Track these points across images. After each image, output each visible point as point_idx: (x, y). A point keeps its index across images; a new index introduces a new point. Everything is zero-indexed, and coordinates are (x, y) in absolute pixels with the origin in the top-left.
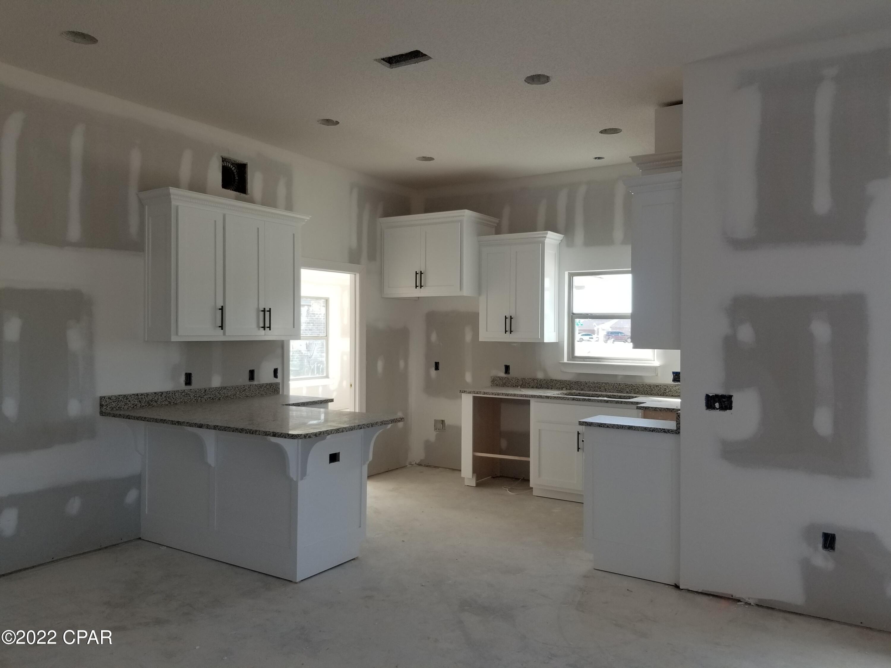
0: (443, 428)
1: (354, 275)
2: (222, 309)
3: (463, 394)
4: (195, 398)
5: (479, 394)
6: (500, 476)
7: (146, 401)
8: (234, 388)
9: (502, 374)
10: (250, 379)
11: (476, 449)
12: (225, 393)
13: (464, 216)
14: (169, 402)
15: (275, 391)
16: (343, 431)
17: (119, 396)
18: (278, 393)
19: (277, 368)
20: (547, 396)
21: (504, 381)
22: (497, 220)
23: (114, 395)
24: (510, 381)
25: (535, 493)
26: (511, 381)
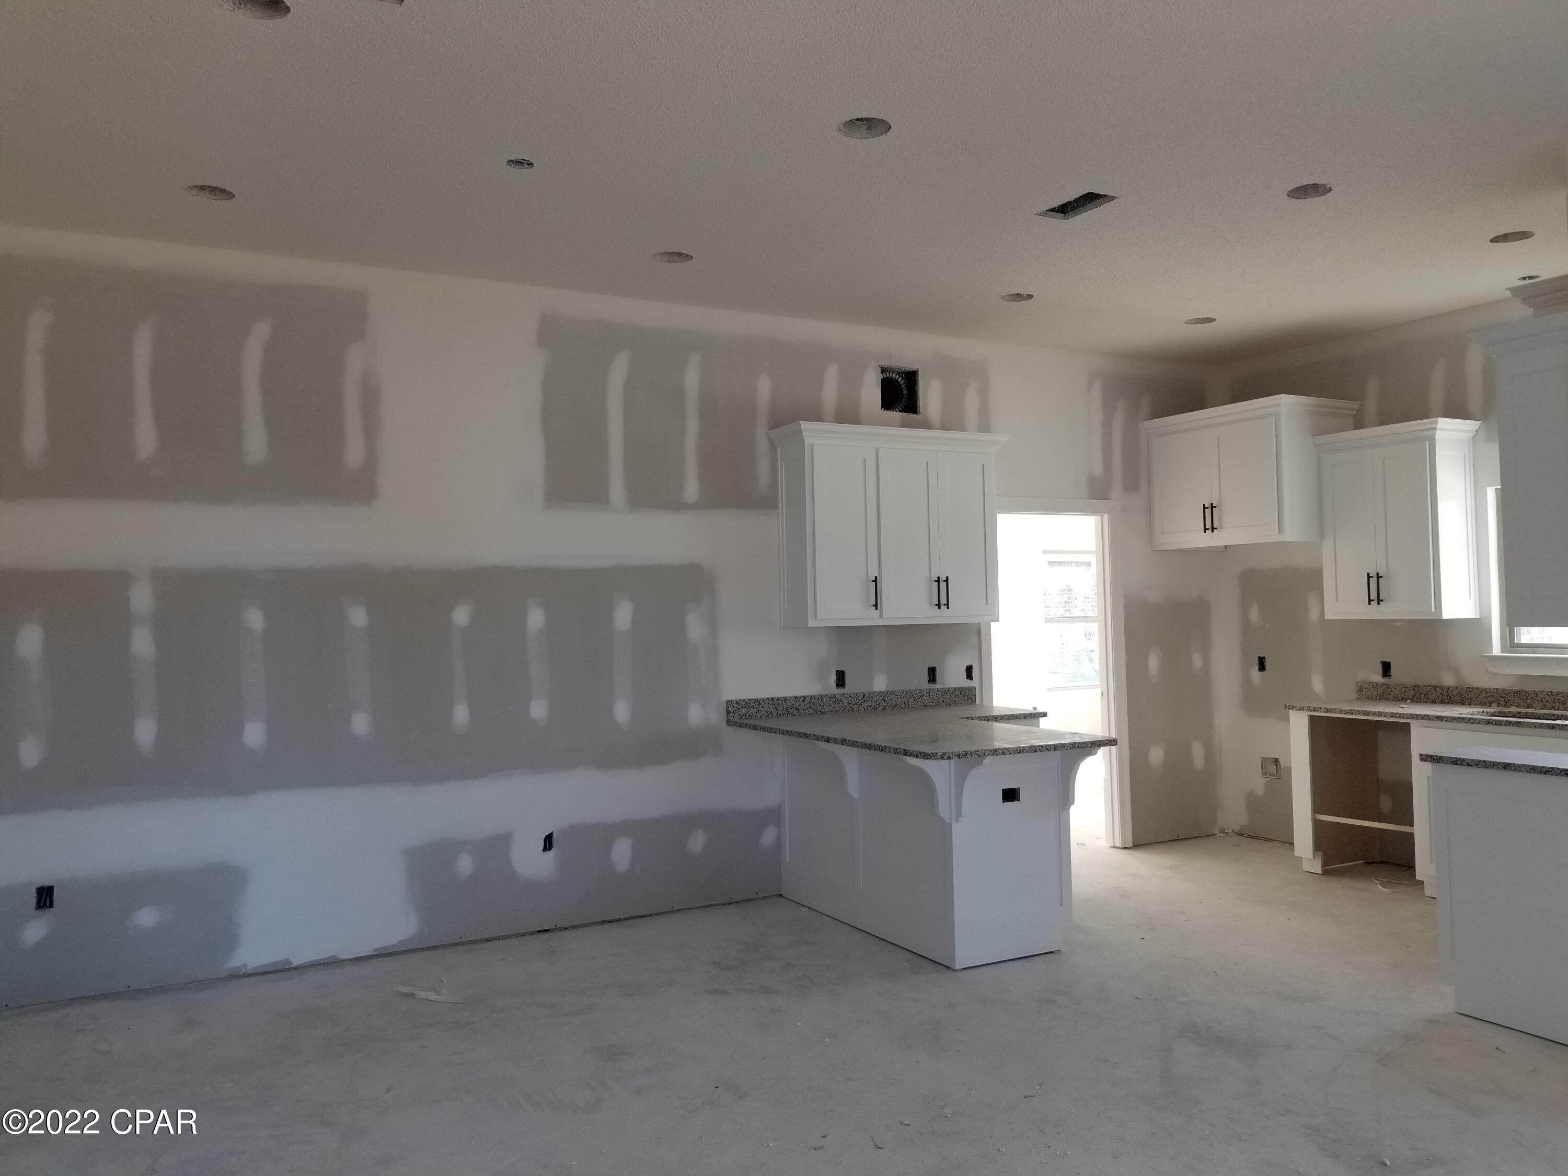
0: (1277, 773)
1: (1100, 517)
2: (875, 581)
3: (1291, 712)
4: (850, 706)
5: (1318, 711)
6: (1382, 862)
7: (783, 708)
8: (905, 693)
9: (1378, 678)
10: (929, 681)
11: (1318, 806)
12: (894, 700)
13: (1280, 405)
14: (814, 709)
15: (968, 700)
16: (1003, 754)
17: (750, 700)
18: (974, 702)
19: (971, 664)
20: (1439, 717)
21: (1381, 690)
22: (1355, 405)
23: (743, 698)
24: (1392, 690)
25: (1429, 891)
26: (1394, 691)
